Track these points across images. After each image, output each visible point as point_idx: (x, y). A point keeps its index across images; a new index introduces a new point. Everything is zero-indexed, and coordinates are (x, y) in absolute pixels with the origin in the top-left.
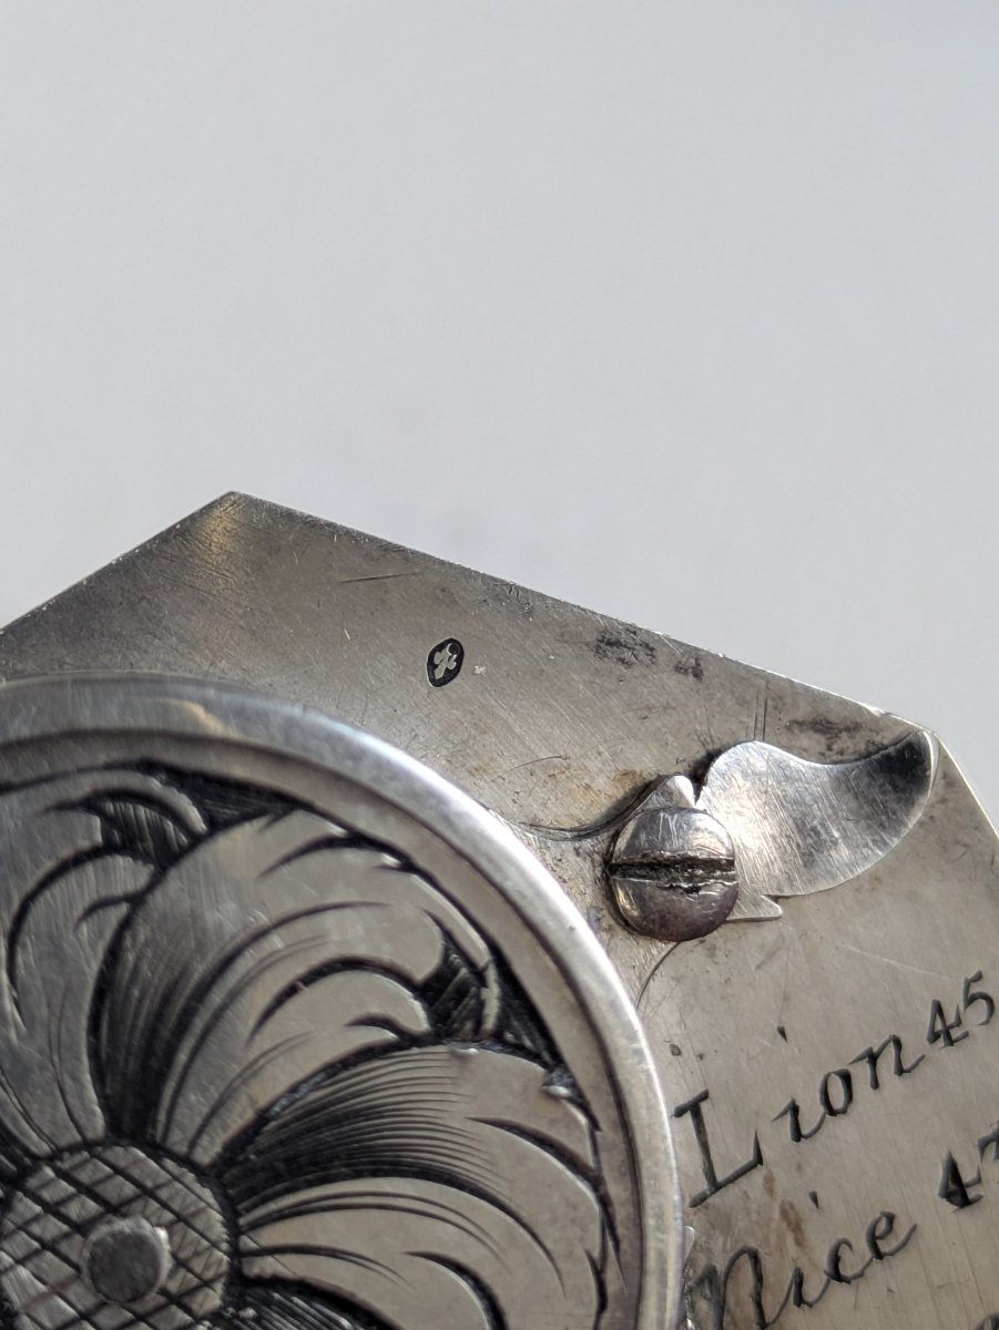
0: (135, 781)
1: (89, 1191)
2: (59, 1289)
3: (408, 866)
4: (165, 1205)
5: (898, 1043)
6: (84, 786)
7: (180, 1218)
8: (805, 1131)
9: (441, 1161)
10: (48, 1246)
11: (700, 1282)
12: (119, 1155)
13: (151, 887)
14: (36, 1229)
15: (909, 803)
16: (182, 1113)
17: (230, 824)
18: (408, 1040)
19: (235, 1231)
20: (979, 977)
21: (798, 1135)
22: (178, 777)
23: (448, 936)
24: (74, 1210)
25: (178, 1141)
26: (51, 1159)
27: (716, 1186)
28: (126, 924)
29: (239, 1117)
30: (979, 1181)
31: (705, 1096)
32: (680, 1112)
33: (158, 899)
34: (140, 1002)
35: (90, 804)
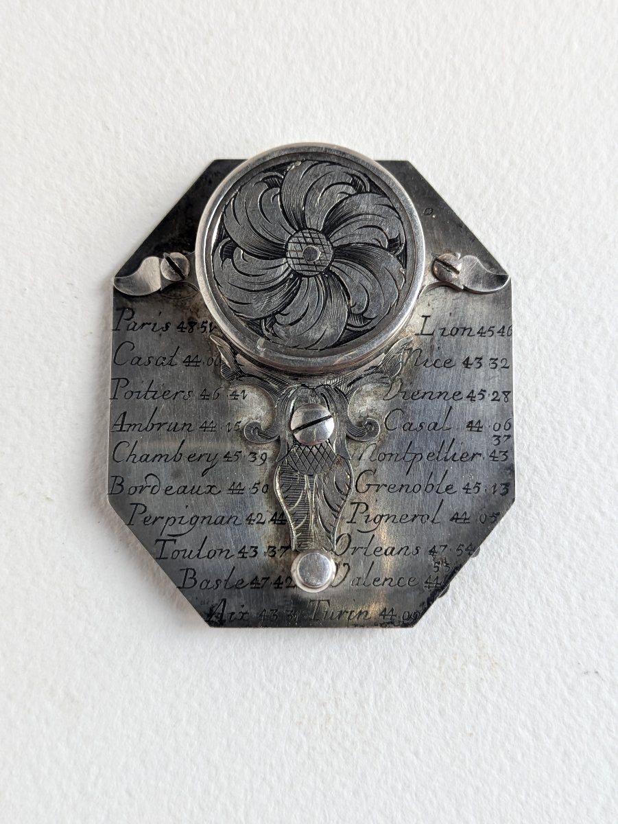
0: (362, 176)
1: (312, 238)
2: (297, 251)
3: (400, 218)
4: (323, 248)
5: (471, 330)
6: (354, 172)
7: (325, 252)
8: (444, 334)
9: (375, 271)
10: (300, 243)
11: (408, 349)
12: (321, 236)
13: (354, 195)
14: (300, 239)
15: (498, 286)
16: (336, 235)
17: (373, 193)
18: (381, 247)
19: (332, 261)
20: (494, 327)
21: (442, 335)
22: (370, 180)
23: (399, 234)
24: (308, 240)
25: (332, 240)
26: (309, 229)
27: (422, 334)
28: (346, 198)
29: (345, 242)
30: (471, 365)
31: (429, 316)
32: (423, 316)
33: (354, 198)
34: (340, 213)
35: (352, 175)
